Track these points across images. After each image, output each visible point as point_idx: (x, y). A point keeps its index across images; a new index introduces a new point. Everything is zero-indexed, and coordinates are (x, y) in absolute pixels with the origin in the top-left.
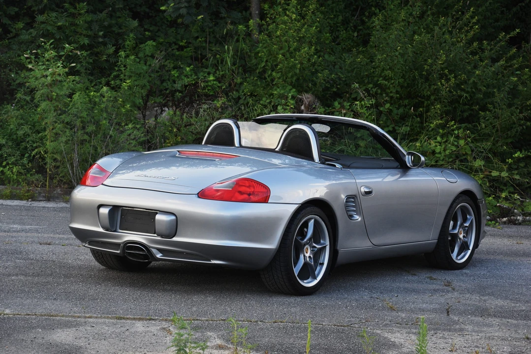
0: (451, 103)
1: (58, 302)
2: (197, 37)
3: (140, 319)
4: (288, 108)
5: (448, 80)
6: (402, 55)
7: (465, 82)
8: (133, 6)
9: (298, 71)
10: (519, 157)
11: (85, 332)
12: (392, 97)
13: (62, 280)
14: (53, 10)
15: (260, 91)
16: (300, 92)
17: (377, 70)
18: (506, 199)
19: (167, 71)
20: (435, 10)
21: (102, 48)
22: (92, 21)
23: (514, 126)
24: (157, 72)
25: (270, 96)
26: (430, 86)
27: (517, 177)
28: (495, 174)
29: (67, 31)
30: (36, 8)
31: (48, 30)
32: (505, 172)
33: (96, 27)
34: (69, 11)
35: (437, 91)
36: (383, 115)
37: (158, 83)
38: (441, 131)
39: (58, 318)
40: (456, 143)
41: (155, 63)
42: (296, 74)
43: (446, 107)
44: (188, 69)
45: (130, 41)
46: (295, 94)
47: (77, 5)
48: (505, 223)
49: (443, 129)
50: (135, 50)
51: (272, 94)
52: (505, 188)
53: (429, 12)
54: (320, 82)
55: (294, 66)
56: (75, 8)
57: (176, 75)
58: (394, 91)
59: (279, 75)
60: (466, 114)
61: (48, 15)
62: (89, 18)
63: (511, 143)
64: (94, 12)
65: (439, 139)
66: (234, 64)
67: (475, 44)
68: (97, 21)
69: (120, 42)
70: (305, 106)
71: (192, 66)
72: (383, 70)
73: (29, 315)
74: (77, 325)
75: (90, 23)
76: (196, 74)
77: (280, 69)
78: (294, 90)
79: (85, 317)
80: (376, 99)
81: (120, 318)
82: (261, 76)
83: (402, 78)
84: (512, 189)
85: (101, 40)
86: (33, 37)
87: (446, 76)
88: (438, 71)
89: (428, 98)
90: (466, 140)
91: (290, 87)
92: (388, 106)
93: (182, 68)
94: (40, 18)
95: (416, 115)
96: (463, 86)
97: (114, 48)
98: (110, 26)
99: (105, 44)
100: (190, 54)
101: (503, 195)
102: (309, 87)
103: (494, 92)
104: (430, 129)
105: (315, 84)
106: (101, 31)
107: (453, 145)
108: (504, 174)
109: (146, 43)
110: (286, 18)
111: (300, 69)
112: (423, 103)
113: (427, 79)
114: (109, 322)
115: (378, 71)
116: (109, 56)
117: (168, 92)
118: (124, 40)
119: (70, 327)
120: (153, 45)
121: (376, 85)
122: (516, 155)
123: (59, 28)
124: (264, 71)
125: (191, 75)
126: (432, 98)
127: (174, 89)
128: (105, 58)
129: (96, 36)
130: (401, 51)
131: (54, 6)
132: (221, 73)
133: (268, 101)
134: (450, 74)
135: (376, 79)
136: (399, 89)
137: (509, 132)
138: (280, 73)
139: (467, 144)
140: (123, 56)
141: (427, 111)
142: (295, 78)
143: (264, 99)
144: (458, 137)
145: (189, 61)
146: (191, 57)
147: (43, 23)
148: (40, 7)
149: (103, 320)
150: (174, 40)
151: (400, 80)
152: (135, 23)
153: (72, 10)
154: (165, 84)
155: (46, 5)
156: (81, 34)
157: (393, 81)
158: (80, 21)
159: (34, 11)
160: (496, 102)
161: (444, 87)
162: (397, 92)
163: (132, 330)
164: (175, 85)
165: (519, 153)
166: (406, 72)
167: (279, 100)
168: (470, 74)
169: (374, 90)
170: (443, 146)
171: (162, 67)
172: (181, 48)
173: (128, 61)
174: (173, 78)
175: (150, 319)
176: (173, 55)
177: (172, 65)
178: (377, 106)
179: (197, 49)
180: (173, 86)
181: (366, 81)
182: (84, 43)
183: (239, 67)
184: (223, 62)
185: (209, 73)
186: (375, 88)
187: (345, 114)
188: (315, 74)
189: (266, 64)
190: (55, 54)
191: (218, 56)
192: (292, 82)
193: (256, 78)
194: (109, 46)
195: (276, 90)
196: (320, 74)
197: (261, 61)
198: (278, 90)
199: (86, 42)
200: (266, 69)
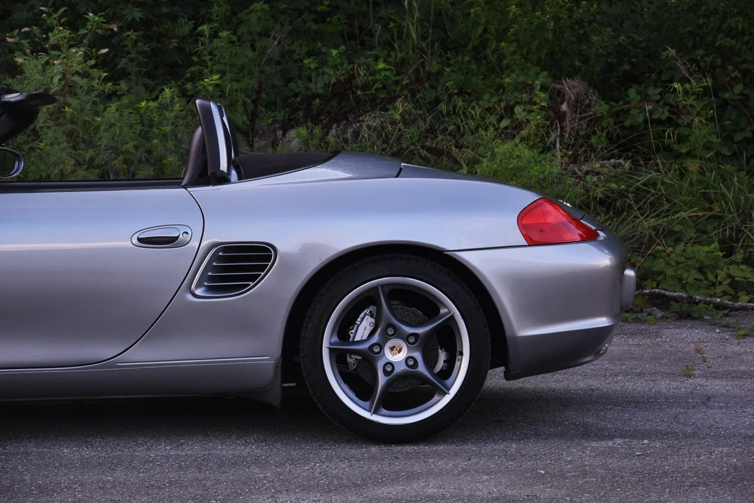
4: (536, 107)
9: (550, 36)
12: (746, 71)
15: (477, 82)
16: (557, 78)
17: (712, 19)
19: (296, 61)
21: (169, 25)
24: (278, 63)
25: (497, 90)
36: (729, 108)
37: (279, 83)
41: (273, 47)
42: (547, 41)
44: (334, 52)
45: (219, 5)
46: (549, 80)
50: (230, 22)
51: (501, 86)
54: (596, 54)
55: (543, 25)
57: (312, 66)
59: (513, 47)
66: (424, 37)
69: (203, 12)
70: (569, 104)
71: (343, 48)
72: (725, 17)
76: (351, 62)
77: (515, 34)
78: (545, 73)
80: (714, 79)
82: (478, 53)
85: (165, 10)
86: (35, 14)
91: (538, 69)
92: (739, 88)
93: (324, 54)
97: (190, 24)
99: (174, 18)
100: (340, 28)
102: (574, 67)
105: (586, 61)
109: (251, 8)
111: (554, 31)
115: (714, 20)
116: (183, 39)
117: (299, 99)
118: (209, 6)
120: (263, 10)
121: (711, 49)
124: (483, 44)
125: (342, 64)
127: (309, 93)
128: (174, 43)
129: (156, 3)
132: (399, 55)
133: (495, 99)
135: (710, 38)
138: (515, 44)
140: (207, 33)
142: (545, 51)
143: (486, 96)
145: (338, 40)
146: (341, 34)
150: (308, 4)
154: (292, 85)
157: (746, 38)
164: (312, 85)
167: (517, 94)
169: (709, 60)
171: (286, 54)
172: (321, 18)
173: (216, 42)
174: (307, 73)
176: (306, 31)
177: (305, 50)
178: (716, 91)
179: (350, 17)
180: (307, 88)
181: (690, 44)
182: (133, 19)
183: (433, 42)
184: (402, 35)
185: (376, 59)
186: (708, 55)
187: (651, 113)
188: (585, 38)
189: (485, 31)
190: (67, 33)
191: (392, 24)
192: (540, 60)
193: (467, 59)
194: (182, 21)
195: (509, 76)
196: (595, 38)
197: (476, 23)
198: (514, 76)
199: (137, 15)
200: (487, 39)
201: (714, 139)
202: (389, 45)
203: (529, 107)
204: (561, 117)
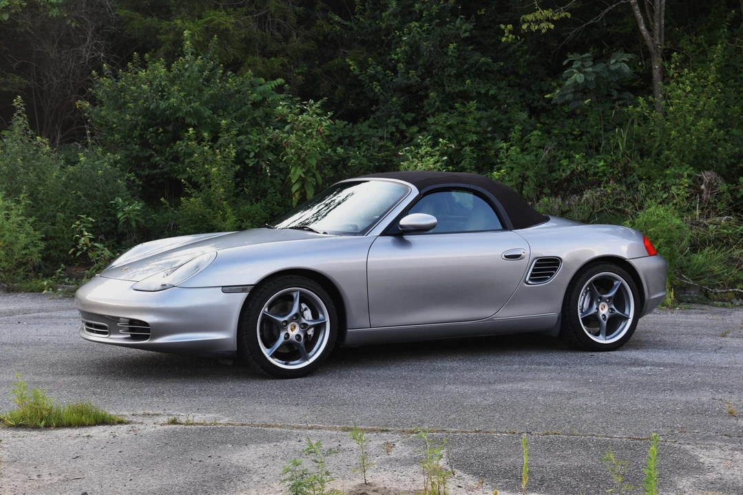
4: (681, 187)
8: (531, 101)
9: (694, 148)
14: (444, 111)
15: (654, 172)
16: (699, 170)
19: (557, 161)
21: (490, 143)
22: (481, 118)
24: (548, 162)
25: (664, 177)
29: (457, 130)
30: (429, 112)
31: (438, 131)
33: (484, 123)
34: (460, 111)
37: (547, 173)
41: (545, 154)
42: (693, 151)
44: (577, 156)
45: (516, 133)
46: (692, 172)
47: (468, 104)
50: (522, 141)
51: (666, 175)
55: (691, 142)
56: (465, 107)
57: (565, 164)
61: (439, 117)
62: (478, 115)
64: (484, 109)
66: (629, 148)
68: (486, 118)
70: (705, 185)
71: (582, 154)
75: (479, 120)
77: (675, 147)
78: (692, 168)
85: (489, 135)
91: (688, 165)
93: (573, 157)
94: (431, 120)
97: (502, 143)
98: (499, 121)
99: (493, 139)
100: (586, 143)
102: (710, 165)
105: (716, 160)
106: (490, 126)
109: (531, 134)
111: (698, 146)
117: (556, 182)
120: (537, 135)
123: (450, 127)
125: (581, 163)
127: (562, 178)
129: (485, 132)
131: (447, 108)
132: (614, 158)
133: (662, 182)
138: (675, 152)
140: (505, 147)
142: (692, 156)
143: (658, 181)
147: (434, 124)
148: (433, 110)
150: (570, 131)
152: (524, 115)
153: (462, 109)
154: (554, 174)
155: (438, 108)
156: (470, 131)
158: (470, 120)
159: (428, 115)
167: (673, 179)
171: (552, 158)
172: (576, 138)
174: (562, 167)
176: (567, 145)
177: (563, 155)
180: (561, 176)
182: (472, 140)
183: (634, 150)
185: (600, 160)
190: (429, 149)
192: (689, 161)
193: (649, 160)
197: (655, 140)
198: (673, 169)
199: (475, 138)
200: (662, 149)
203: (679, 187)
204: (701, 192)
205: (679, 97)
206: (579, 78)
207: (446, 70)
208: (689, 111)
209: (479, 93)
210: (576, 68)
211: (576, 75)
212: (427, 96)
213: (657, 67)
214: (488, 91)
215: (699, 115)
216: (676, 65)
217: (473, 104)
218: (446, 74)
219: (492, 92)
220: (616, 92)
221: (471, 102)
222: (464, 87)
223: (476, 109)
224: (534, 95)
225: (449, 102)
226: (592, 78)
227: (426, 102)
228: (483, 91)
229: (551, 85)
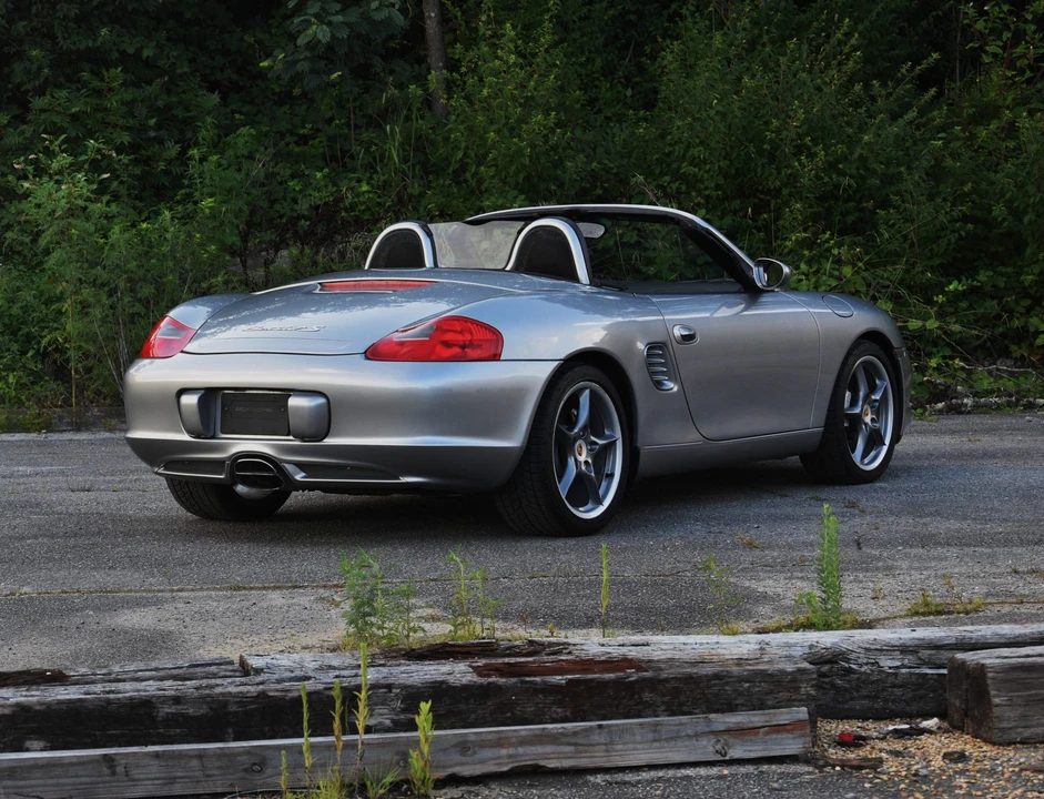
0: (821, 199)
1: (118, 572)
2: (332, 119)
3: (275, 588)
5: (811, 156)
6: (723, 115)
7: (844, 159)
8: (208, 71)
9: (527, 161)
10: (956, 290)
11: (176, 612)
12: (708, 198)
13: (120, 540)
14: (60, 87)
15: (458, 204)
17: (677, 148)
18: (938, 369)
19: (281, 183)
20: (775, 32)
21: (156, 149)
22: (133, 101)
23: (943, 233)
24: (263, 185)
26: (778, 170)
27: (956, 328)
28: (914, 324)
29: (89, 123)
30: (29, 86)
31: (54, 124)
32: (932, 321)
33: (141, 111)
34: (91, 86)
35: (794, 177)
37: (265, 204)
38: (806, 252)
39: (121, 595)
40: (836, 273)
41: (257, 170)
42: (524, 166)
43: (811, 206)
44: (319, 175)
45: (207, 130)
47: (105, 73)
48: (940, 412)
49: (810, 249)
50: (217, 146)
52: (934, 350)
53: (765, 38)
54: (570, 179)
55: (520, 151)
56: (102, 80)
57: (297, 189)
58: (713, 185)
59: (492, 171)
60: (850, 219)
61: (53, 97)
62: (129, 95)
63: (941, 265)
64: (136, 85)
65: (803, 267)
66: (405, 160)
67: (858, 87)
68: (142, 101)
69: (189, 135)
71: (326, 170)
72: (688, 147)
73: (66, 592)
74: (158, 603)
75: (130, 104)
76: (334, 185)
77: (494, 159)
78: (523, 197)
79: (172, 591)
80: (680, 203)
81: (238, 588)
82: (458, 177)
83: (725, 159)
84: (948, 352)
85: (152, 134)
86: (26, 139)
87: (809, 149)
88: (792, 141)
89: (778, 192)
90: (854, 265)
91: (515, 193)
92: (703, 213)
93: (308, 176)
94: (38, 103)
95: (756, 228)
96: (841, 166)
97: (177, 148)
98: (168, 108)
99: (161, 142)
100: (321, 150)
101: (933, 363)
102: (550, 192)
103: (900, 173)
104: (786, 251)
105: (561, 184)
106: (152, 117)
107: (831, 276)
108: (932, 324)
109: (238, 132)
110: (497, 62)
111: (531, 157)
112: (768, 204)
113: (772, 158)
114: (217, 596)
115: (679, 149)
116: (169, 162)
117: (284, 220)
118: (196, 130)
119: (145, 606)
120: (250, 135)
121: (677, 176)
122: (951, 287)
123: (74, 117)
124: (463, 168)
125: (326, 186)
126: (785, 192)
127: (295, 215)
128: (162, 166)
129: (143, 128)
130: (720, 108)
131: (62, 80)
132: (382, 178)
134: (816, 145)
135: (675, 166)
136: (721, 181)
137: (934, 246)
138: (494, 168)
139: (857, 272)
140: (197, 157)
141: (778, 218)
142: (522, 176)
144: (838, 261)
145: (321, 163)
146: (324, 157)
147: (43, 111)
148: (37, 84)
149: (205, 593)
150: (290, 127)
151: (722, 164)
152: (215, 98)
153: (96, 83)
154: (277, 206)
155: (46, 79)
156: (116, 126)
157: (708, 167)
158: (113, 102)
159: (27, 92)
160: (906, 191)
161: (806, 171)
162: (718, 187)
163: (264, 605)
164: (296, 207)
165: (955, 283)
166: (732, 147)
168: (852, 142)
169: (674, 186)
170: (813, 280)
171: (270, 176)
172: (303, 140)
173: (206, 166)
174: (292, 195)
175: (295, 587)
176: (289, 154)
177: (289, 172)
179: (332, 139)
180: (292, 210)
181: (657, 171)
182: (122, 142)
183: (414, 165)
184: (383, 158)
185: (359, 181)
186: (674, 182)
187: (621, 236)
188: (560, 164)
189: (465, 155)
190: (70, 159)
191: (374, 148)
192: (517, 184)
193: (448, 182)
194: (169, 144)
195: (488, 199)
196: (569, 164)
197: (456, 148)
198: (493, 199)
199: (126, 138)
200: (467, 164)
201: (678, 261)
202: (371, 167)
205: (496, 74)
206: (321, 33)
207: (58, 7)
208: (514, 99)
209: (123, 53)
210: (317, 16)
211: (314, 27)
212: (20, 55)
213: (433, 15)
214: (139, 50)
215: (529, 104)
216: (489, 16)
217: (116, 74)
218: (61, 15)
219: (147, 53)
220: (380, 60)
221: (112, 71)
222: (94, 40)
223: (122, 85)
224: (213, 58)
225: (67, 68)
226: (344, 34)
227: (18, 67)
228: (131, 50)
229: (242, 40)
